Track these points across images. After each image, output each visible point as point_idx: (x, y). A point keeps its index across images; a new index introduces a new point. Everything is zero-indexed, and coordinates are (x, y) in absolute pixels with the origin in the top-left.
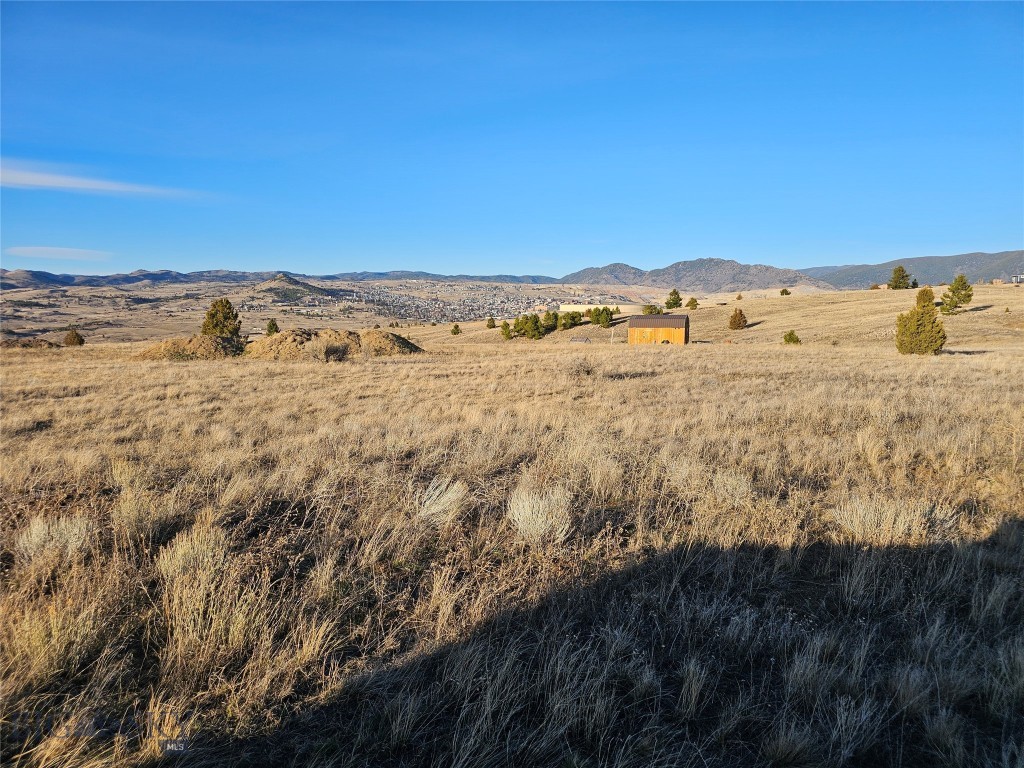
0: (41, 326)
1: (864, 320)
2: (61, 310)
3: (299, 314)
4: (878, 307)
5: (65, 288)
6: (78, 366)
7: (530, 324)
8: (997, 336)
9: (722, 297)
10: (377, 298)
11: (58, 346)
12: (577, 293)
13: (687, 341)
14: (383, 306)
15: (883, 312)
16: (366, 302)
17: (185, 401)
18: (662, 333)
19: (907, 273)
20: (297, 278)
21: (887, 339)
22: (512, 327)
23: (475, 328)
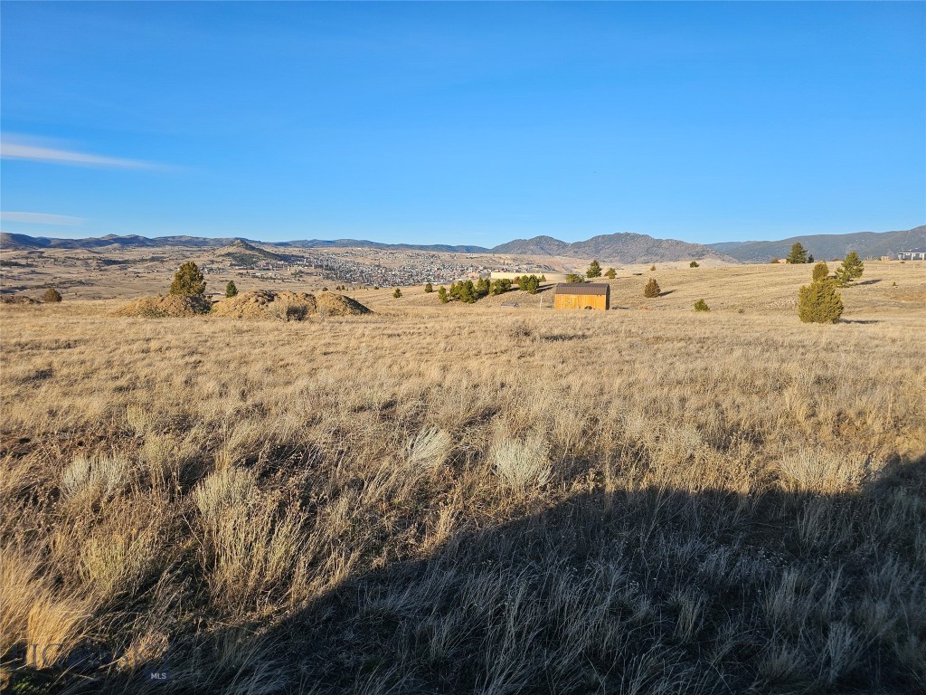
0: (19, 284)
1: (765, 291)
2: (38, 270)
3: (254, 277)
4: (778, 279)
5: (42, 250)
6: (62, 321)
7: (464, 289)
8: (885, 308)
9: (638, 268)
10: (325, 263)
11: (39, 302)
12: (506, 262)
13: (607, 307)
14: (330, 271)
15: (782, 284)
16: (316, 267)
17: (168, 354)
18: (586, 300)
19: (804, 249)
20: (253, 244)
21: (787, 308)
22: (448, 292)
23: (414, 292)
